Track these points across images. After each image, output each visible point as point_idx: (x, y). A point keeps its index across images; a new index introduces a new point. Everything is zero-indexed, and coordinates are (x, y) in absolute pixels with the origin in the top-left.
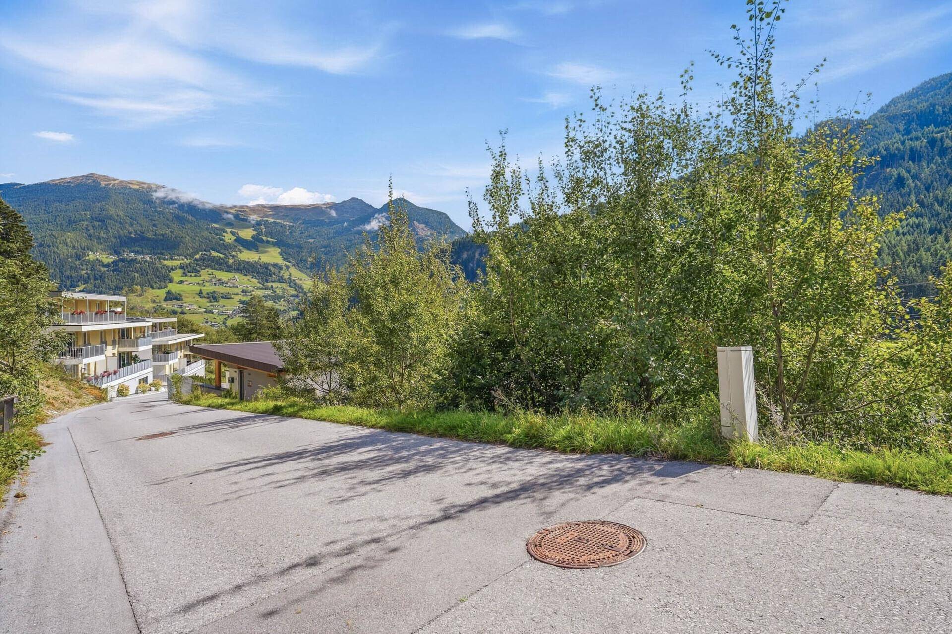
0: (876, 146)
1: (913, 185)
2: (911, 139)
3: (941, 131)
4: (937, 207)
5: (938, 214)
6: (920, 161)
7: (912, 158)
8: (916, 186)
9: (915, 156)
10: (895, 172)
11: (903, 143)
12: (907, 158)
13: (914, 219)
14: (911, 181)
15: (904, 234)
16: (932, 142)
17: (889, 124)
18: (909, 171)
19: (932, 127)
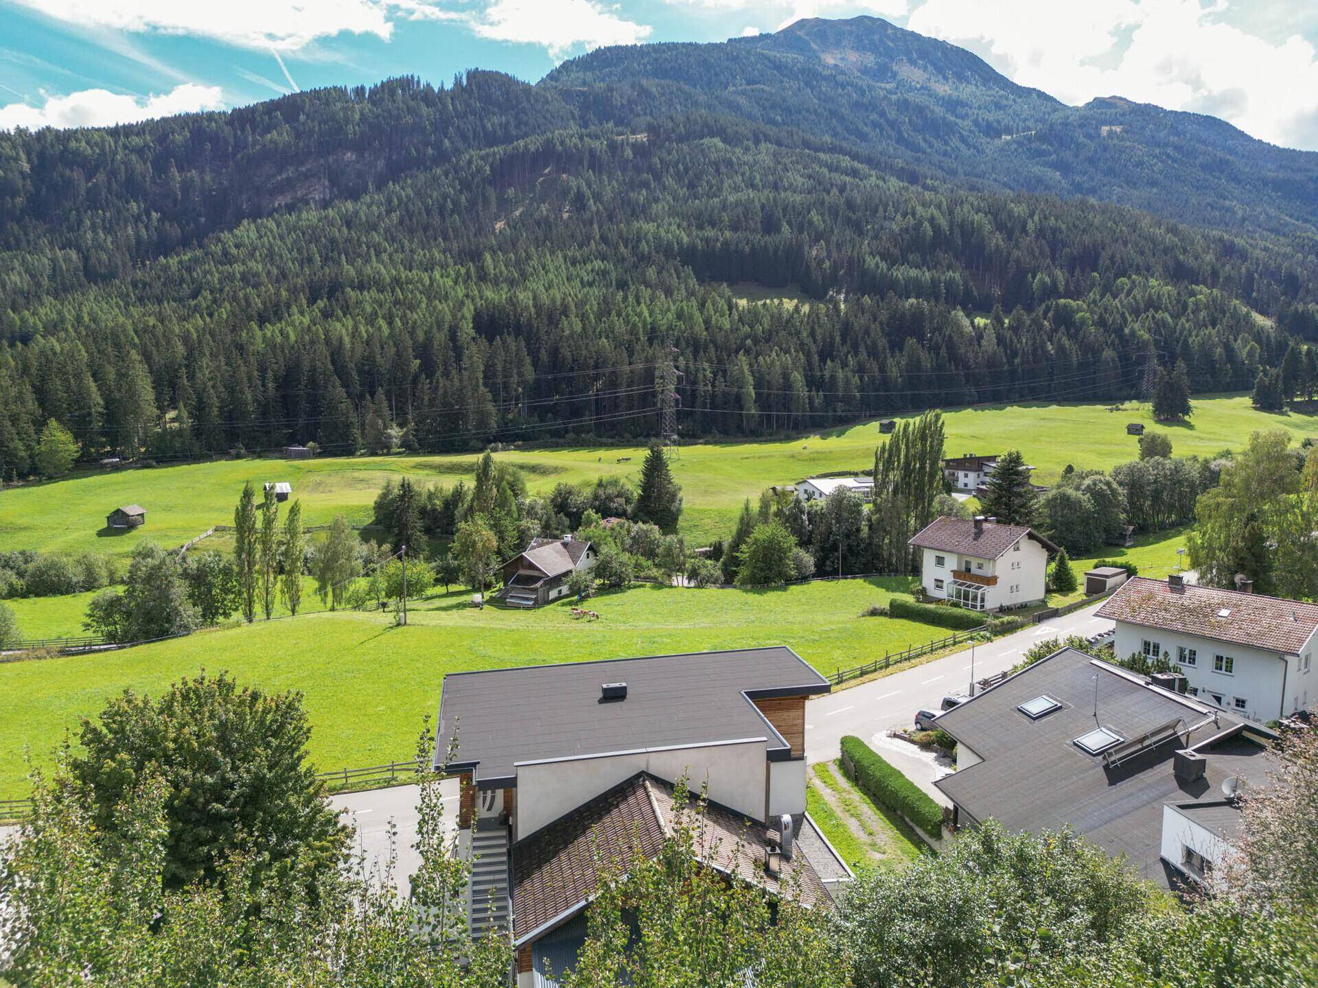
0: (549, 135)
1: (594, 209)
2: (589, 136)
3: (622, 134)
4: (622, 249)
5: (623, 259)
6: (600, 173)
7: (592, 166)
8: (598, 211)
9: (595, 163)
10: (573, 182)
11: (581, 138)
12: (586, 163)
13: (600, 262)
14: (591, 201)
15: (591, 284)
16: (613, 147)
17: (563, 104)
18: (589, 186)
19: (611, 124)
